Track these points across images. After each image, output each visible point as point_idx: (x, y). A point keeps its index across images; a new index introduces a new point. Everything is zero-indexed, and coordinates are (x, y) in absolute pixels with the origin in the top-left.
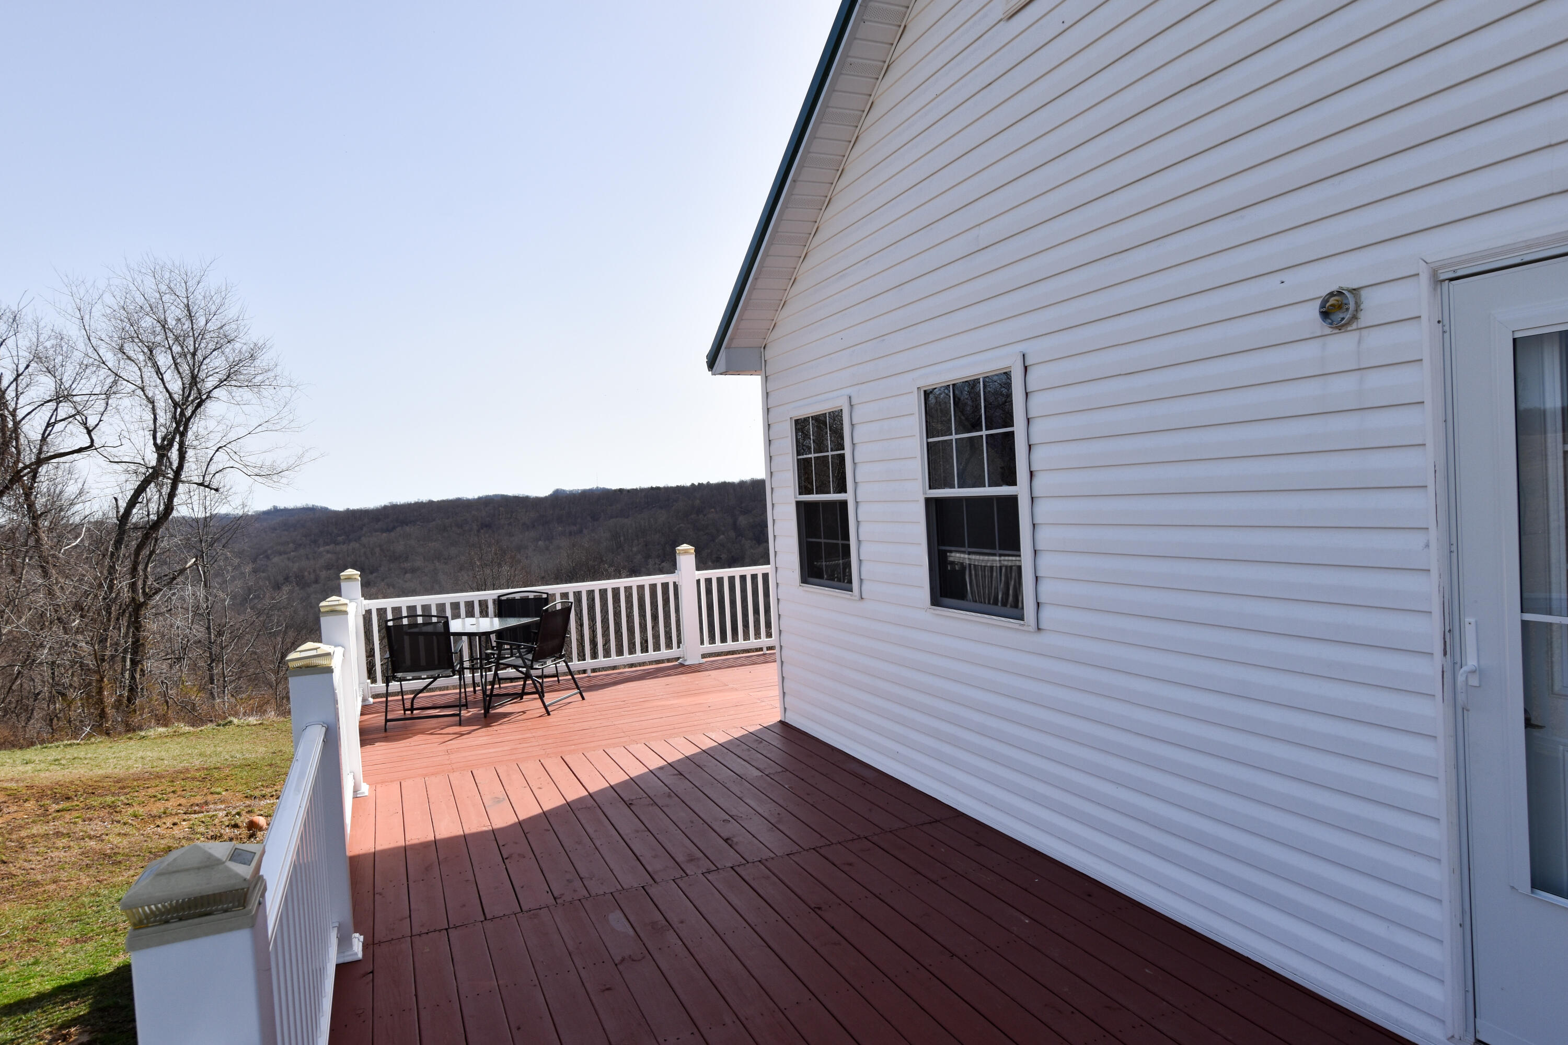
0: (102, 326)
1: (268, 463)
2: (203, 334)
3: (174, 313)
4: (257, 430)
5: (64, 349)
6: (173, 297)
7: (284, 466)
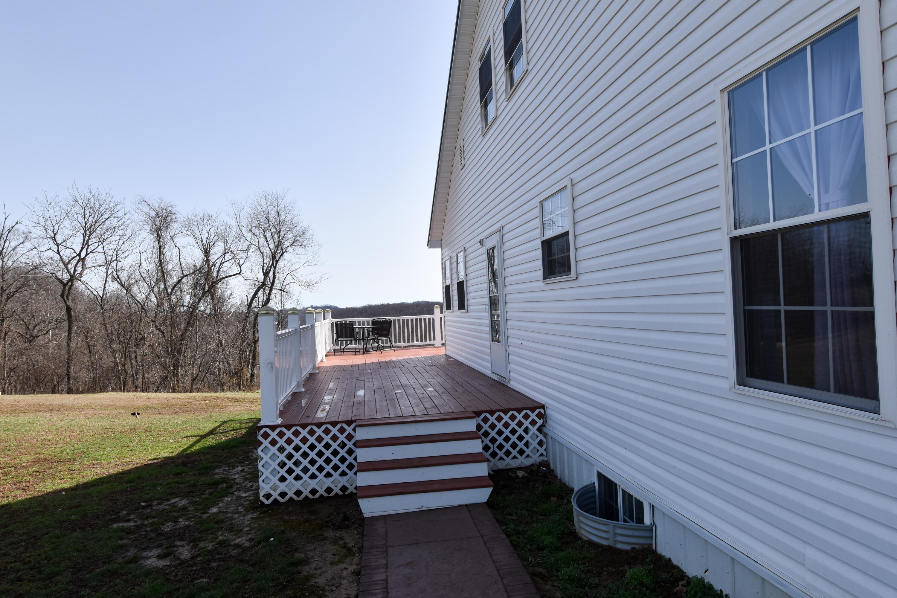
0: (244, 221)
1: (308, 280)
2: (283, 222)
3: (272, 214)
4: (304, 265)
5: (228, 230)
6: (272, 207)
7: (315, 281)
